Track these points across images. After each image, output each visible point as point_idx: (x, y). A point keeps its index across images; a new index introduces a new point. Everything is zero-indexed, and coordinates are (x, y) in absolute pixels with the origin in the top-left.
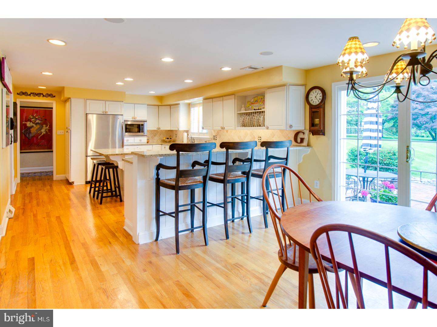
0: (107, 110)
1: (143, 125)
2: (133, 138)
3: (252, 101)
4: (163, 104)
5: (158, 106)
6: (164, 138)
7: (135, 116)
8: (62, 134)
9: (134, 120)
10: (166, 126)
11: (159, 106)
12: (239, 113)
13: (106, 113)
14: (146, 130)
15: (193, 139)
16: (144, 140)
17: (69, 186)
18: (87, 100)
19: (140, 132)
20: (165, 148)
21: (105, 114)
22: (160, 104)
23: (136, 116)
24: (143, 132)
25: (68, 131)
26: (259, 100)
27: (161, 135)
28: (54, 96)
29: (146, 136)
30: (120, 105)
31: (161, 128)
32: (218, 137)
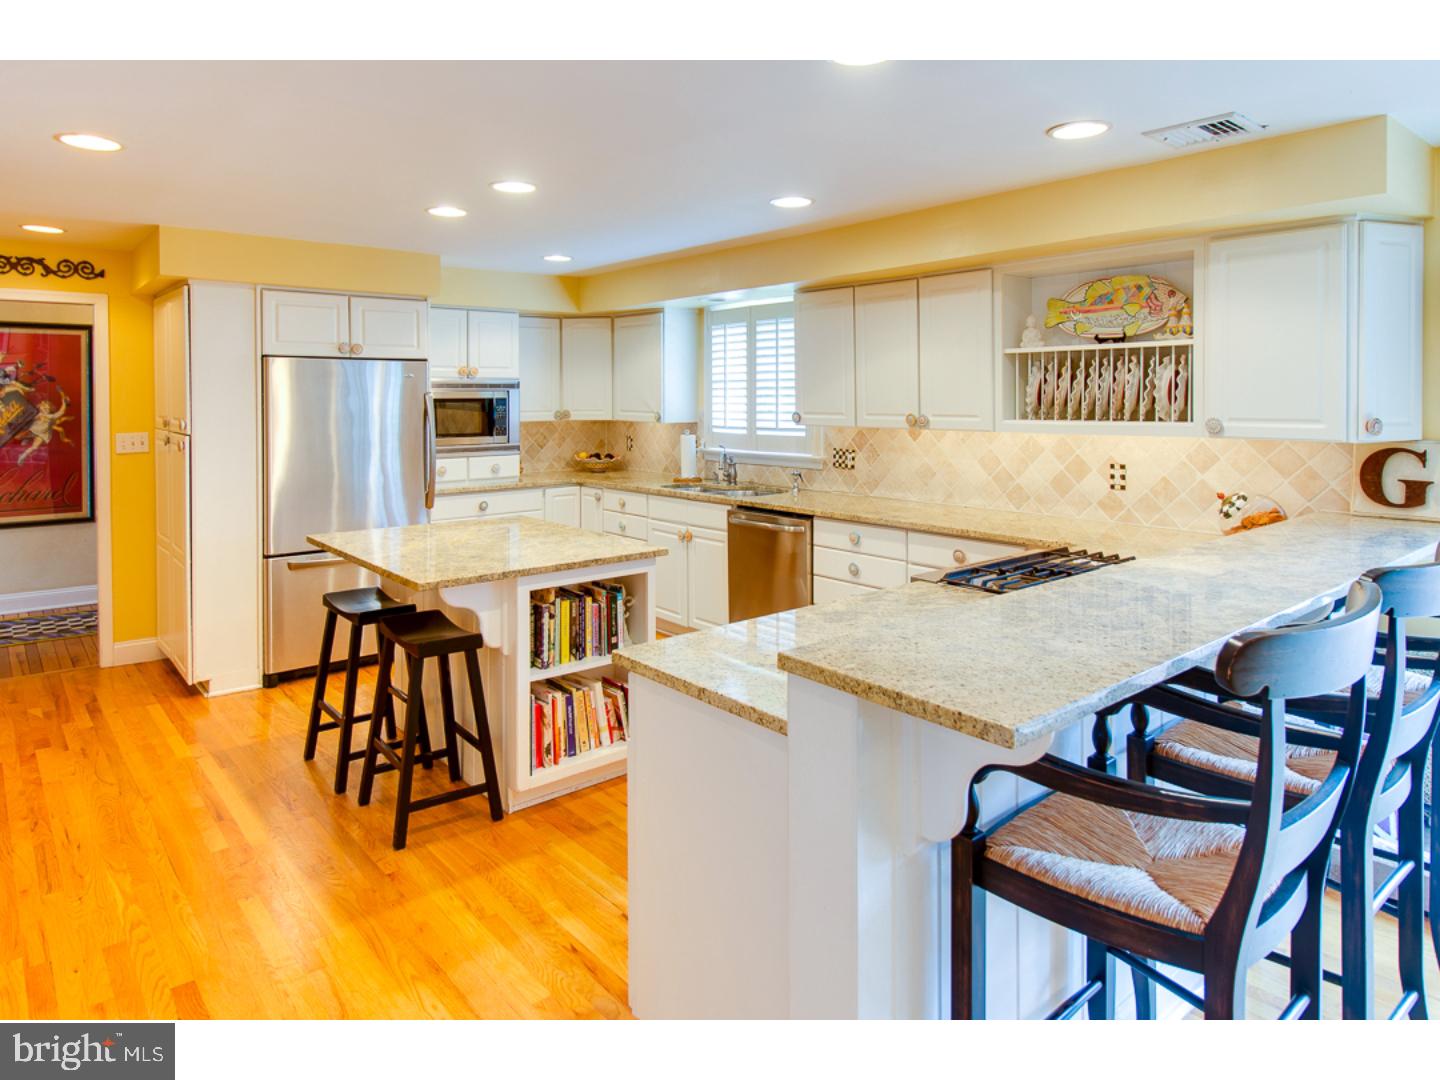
0: (357, 339)
1: (503, 402)
2: (465, 460)
3: (1079, 297)
4: (586, 310)
5: (561, 317)
6: (583, 455)
7: (471, 365)
8: (138, 448)
9: (466, 381)
10: (591, 403)
11: (564, 321)
12: (1013, 356)
13: (352, 350)
14: (517, 424)
15: (728, 461)
16: (509, 465)
17: (185, 701)
18: (264, 292)
19: (491, 434)
20: (598, 499)
21: (348, 356)
22: (571, 309)
23: (474, 364)
24: (504, 432)
25: (175, 436)
26: (1122, 297)
27: (564, 439)
28: (97, 271)
29: (516, 452)
30: (415, 315)
31: (572, 413)
32: (859, 456)
